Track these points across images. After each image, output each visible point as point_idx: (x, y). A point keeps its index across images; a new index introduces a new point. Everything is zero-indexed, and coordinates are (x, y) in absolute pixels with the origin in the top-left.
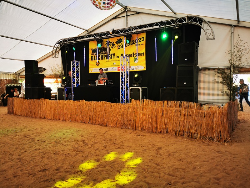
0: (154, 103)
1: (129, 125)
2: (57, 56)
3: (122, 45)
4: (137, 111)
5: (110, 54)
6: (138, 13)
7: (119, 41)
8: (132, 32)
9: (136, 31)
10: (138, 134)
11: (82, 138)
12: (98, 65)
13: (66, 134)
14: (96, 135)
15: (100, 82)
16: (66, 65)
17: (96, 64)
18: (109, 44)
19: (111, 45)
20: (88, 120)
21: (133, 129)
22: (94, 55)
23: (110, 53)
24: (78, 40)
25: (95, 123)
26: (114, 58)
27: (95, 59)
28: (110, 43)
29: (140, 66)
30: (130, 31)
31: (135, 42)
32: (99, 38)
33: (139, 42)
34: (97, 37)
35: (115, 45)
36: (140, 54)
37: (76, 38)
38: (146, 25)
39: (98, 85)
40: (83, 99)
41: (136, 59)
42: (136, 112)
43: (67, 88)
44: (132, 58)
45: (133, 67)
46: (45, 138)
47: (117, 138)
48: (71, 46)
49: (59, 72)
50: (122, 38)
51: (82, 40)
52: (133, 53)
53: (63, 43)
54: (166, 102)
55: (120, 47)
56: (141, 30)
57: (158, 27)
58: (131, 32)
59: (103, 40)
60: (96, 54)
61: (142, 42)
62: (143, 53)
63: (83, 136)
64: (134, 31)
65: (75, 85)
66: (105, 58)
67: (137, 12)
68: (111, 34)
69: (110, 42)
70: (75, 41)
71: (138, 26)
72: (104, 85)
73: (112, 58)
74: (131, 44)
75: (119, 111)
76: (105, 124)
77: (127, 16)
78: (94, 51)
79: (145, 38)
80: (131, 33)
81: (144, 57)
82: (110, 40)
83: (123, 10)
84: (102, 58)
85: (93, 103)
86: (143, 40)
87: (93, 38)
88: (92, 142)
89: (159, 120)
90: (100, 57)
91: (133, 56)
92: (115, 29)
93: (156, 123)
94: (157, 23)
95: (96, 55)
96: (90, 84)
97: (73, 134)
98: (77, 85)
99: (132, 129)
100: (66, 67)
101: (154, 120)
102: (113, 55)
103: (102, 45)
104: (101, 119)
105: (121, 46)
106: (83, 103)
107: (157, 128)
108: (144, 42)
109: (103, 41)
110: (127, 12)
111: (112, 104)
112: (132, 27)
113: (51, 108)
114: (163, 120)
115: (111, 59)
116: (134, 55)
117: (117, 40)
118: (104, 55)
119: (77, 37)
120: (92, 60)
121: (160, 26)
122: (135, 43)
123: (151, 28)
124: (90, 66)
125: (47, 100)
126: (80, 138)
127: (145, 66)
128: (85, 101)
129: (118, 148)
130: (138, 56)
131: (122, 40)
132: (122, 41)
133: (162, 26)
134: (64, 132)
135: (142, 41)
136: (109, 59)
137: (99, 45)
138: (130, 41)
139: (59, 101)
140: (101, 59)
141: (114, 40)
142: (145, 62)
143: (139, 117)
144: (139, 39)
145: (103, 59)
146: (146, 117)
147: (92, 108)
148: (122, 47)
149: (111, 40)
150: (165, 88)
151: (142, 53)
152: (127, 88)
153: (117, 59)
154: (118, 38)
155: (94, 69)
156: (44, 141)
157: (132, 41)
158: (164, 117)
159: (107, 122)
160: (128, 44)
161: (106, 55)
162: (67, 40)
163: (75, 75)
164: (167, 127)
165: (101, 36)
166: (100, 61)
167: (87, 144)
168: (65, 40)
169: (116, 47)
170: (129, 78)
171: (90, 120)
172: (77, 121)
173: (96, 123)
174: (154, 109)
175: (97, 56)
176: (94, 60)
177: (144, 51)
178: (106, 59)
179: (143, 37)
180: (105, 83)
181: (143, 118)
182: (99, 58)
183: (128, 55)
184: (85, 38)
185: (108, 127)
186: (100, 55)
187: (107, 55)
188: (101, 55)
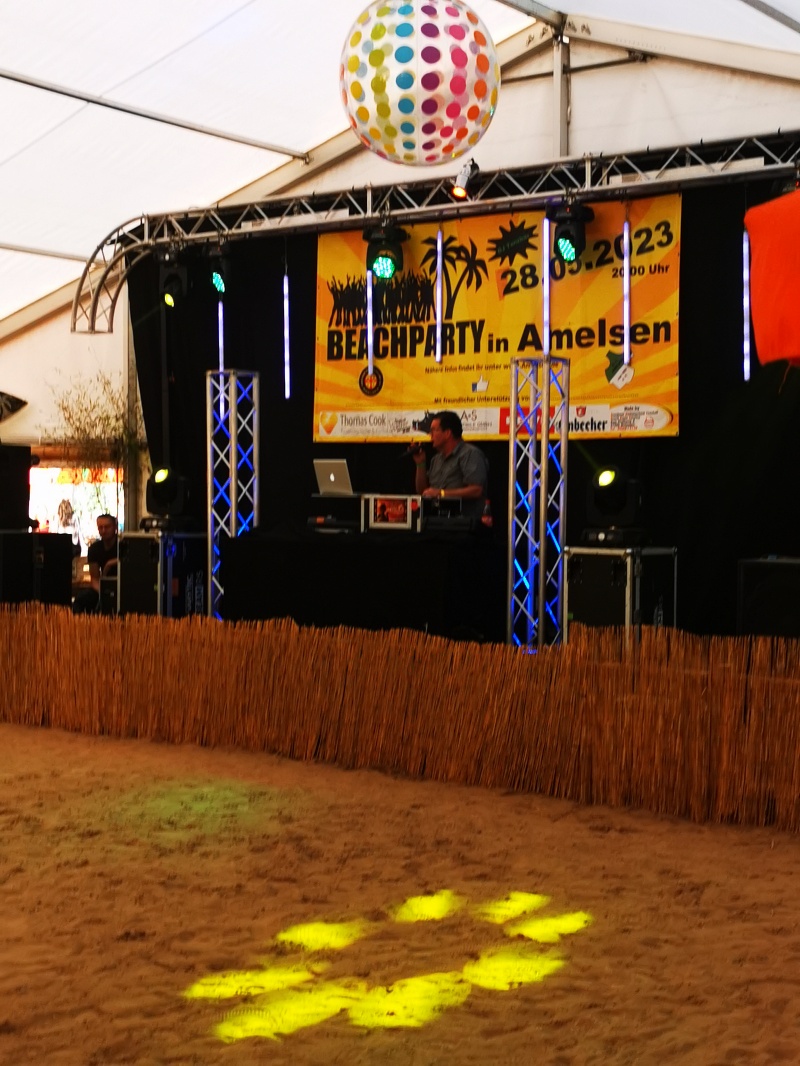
0: (699, 647)
1: (553, 773)
2: (102, 323)
3: (533, 268)
4: (600, 695)
5: (454, 321)
6: (639, 57)
7: (515, 242)
8: (597, 188)
9: (617, 182)
10: (599, 823)
11: (291, 827)
12: (371, 392)
13: (199, 807)
14: (361, 820)
15: (383, 508)
16: (165, 386)
17: (363, 386)
18: (445, 256)
19: (461, 266)
20: (312, 742)
21: (575, 797)
22: (347, 323)
23: (449, 314)
24: (247, 227)
25: (355, 756)
26: (477, 349)
27: (355, 350)
28: (452, 252)
29: (644, 408)
30: (582, 182)
31: (612, 253)
32: (381, 219)
33: (642, 250)
34: (369, 214)
35: (482, 264)
36: (646, 330)
37: (231, 215)
38: (683, 149)
39: (373, 524)
40: (283, 615)
41: (616, 362)
42: (592, 698)
43: (176, 540)
44: (598, 355)
45: (599, 411)
46: (92, 820)
47: (479, 836)
48: (197, 260)
49: (113, 422)
50: (528, 219)
51: (269, 224)
52: (602, 323)
53: (146, 240)
54: (761, 647)
55: (518, 282)
56: (651, 177)
57: (756, 164)
58: (588, 186)
59: (408, 229)
60: (364, 320)
61: (658, 255)
62: (667, 325)
63: (289, 820)
64: (605, 187)
65: (227, 523)
66: (421, 348)
67: (630, 51)
68: (463, 199)
69: (455, 244)
70: (227, 231)
71: (634, 157)
72: (408, 525)
73: (462, 350)
74: (589, 266)
75: (497, 690)
76: (413, 767)
77: (567, 70)
78: (349, 298)
79: (676, 230)
80: (587, 193)
81: (669, 354)
82: (452, 228)
83: (540, 33)
84: (401, 347)
85: (341, 638)
86: (665, 239)
87: (343, 215)
88: (341, 848)
89: (725, 749)
90: (386, 337)
91: (602, 343)
92: (484, 168)
93: (705, 763)
94: (749, 140)
95: (359, 329)
96: (320, 520)
97: (235, 806)
98: (239, 524)
99: (570, 798)
100: (165, 396)
101: (698, 745)
102: (469, 331)
103: (398, 265)
104: (386, 735)
105: (523, 270)
106: (284, 635)
107: (711, 796)
108: (668, 254)
109: (405, 237)
110: (566, 48)
111: (457, 648)
112: (592, 160)
113: (85, 663)
114: (747, 749)
115: (456, 359)
116: (608, 337)
117: (499, 235)
118: (413, 330)
119: (240, 208)
120: (331, 357)
121: (773, 162)
122: (611, 260)
123: (717, 169)
124: (319, 398)
125: (62, 614)
126: (274, 828)
127: (675, 407)
128: (295, 627)
129: (483, 877)
130: (633, 339)
131: (531, 232)
132: (531, 241)
133: (784, 160)
134: (186, 798)
135: (661, 244)
136: (443, 352)
137: (384, 267)
138: (579, 249)
139: (132, 619)
140: (394, 355)
141: (481, 235)
142: (674, 383)
143: (614, 729)
144: (638, 235)
145: (403, 354)
146: (653, 728)
147: (336, 666)
148: (529, 281)
149: (461, 233)
150: (771, 559)
151: (657, 326)
152: (551, 554)
153: (500, 358)
154: (504, 221)
155: (350, 415)
156: (92, 834)
157: (596, 247)
158: (753, 728)
159: (425, 752)
160: (570, 262)
161: (425, 326)
162: (170, 224)
163: (227, 456)
164: (771, 786)
165: (395, 205)
166: (388, 366)
167: (314, 855)
168: (157, 224)
169: (491, 284)
170: (561, 486)
171: (321, 742)
172: (245, 746)
173: (361, 761)
174: (694, 682)
175: (364, 333)
176: (350, 356)
177: (669, 310)
178: (427, 353)
179: (667, 225)
180: (415, 515)
181: (637, 734)
182: (382, 343)
183: (568, 332)
184: (291, 213)
185: (429, 784)
186: (389, 327)
187: (432, 329)
188: (394, 330)
